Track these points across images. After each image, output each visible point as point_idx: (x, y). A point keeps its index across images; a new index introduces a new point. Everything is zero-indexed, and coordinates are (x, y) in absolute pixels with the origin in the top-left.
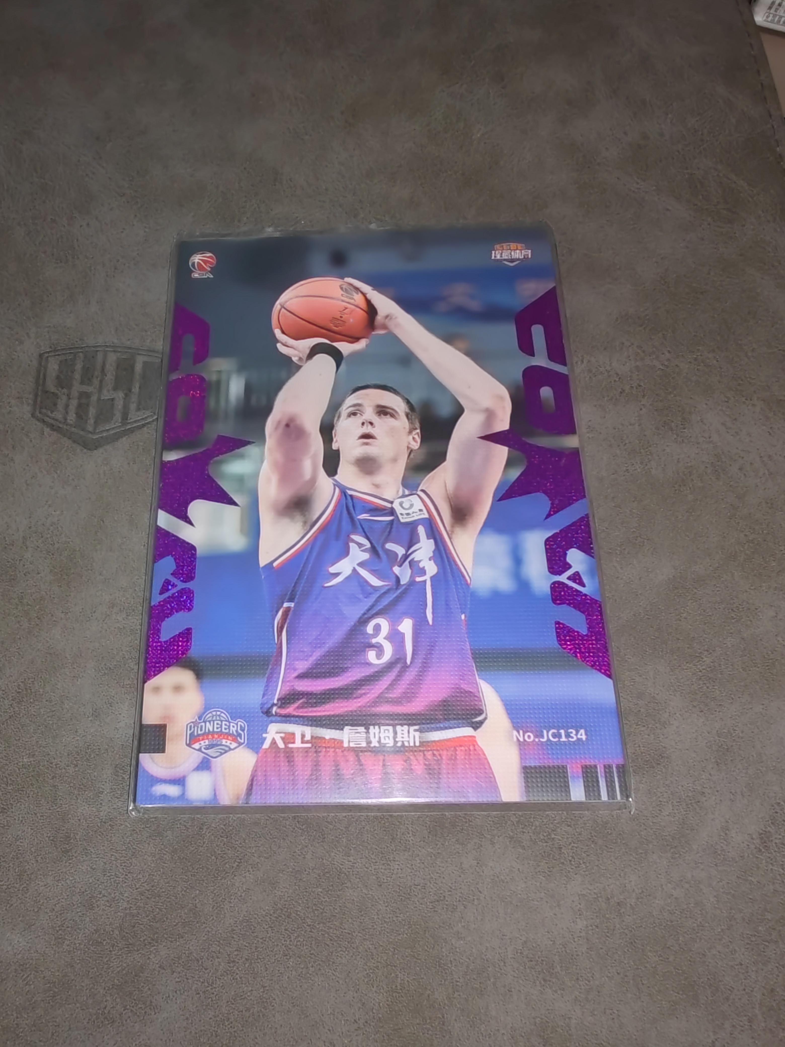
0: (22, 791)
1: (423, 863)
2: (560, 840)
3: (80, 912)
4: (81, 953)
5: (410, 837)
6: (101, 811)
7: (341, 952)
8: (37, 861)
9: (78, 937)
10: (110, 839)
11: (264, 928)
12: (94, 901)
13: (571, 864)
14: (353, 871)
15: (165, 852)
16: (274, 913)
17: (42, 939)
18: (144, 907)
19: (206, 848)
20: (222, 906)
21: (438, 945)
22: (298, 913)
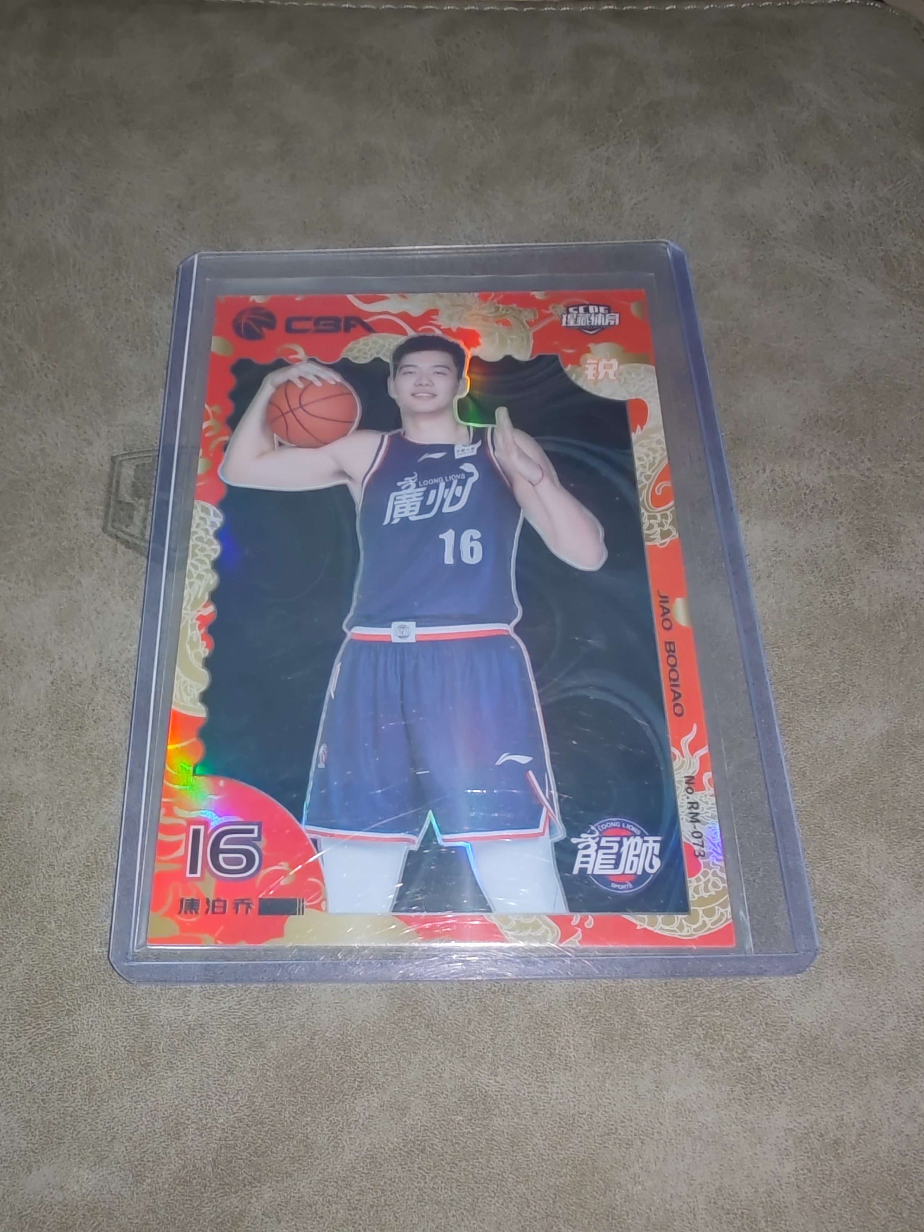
0: (92, 988)
1: (588, 1086)
2: (758, 1059)
3: (164, 1142)
4: (165, 1195)
5: (571, 1052)
6: (189, 1015)
7: (489, 1199)
8: (110, 1076)
9: (162, 1175)
10: (200, 1050)
11: (392, 1166)
12: (182, 1129)
13: (774, 1090)
14: (501, 1095)
15: (268, 1068)
16: (404, 1146)
17: (118, 1176)
18: (244, 1137)
19: (319, 1063)
20: (340, 1137)
21: (610, 1191)
22: (435, 1147)
